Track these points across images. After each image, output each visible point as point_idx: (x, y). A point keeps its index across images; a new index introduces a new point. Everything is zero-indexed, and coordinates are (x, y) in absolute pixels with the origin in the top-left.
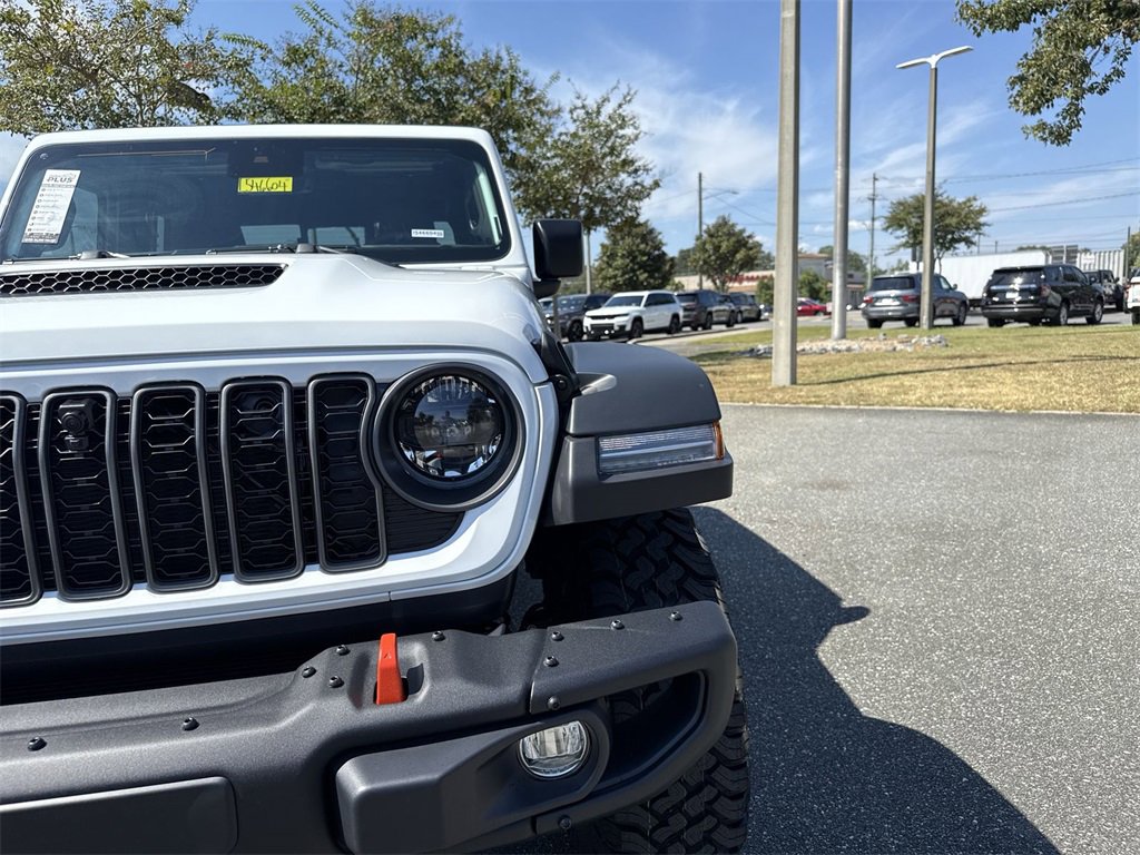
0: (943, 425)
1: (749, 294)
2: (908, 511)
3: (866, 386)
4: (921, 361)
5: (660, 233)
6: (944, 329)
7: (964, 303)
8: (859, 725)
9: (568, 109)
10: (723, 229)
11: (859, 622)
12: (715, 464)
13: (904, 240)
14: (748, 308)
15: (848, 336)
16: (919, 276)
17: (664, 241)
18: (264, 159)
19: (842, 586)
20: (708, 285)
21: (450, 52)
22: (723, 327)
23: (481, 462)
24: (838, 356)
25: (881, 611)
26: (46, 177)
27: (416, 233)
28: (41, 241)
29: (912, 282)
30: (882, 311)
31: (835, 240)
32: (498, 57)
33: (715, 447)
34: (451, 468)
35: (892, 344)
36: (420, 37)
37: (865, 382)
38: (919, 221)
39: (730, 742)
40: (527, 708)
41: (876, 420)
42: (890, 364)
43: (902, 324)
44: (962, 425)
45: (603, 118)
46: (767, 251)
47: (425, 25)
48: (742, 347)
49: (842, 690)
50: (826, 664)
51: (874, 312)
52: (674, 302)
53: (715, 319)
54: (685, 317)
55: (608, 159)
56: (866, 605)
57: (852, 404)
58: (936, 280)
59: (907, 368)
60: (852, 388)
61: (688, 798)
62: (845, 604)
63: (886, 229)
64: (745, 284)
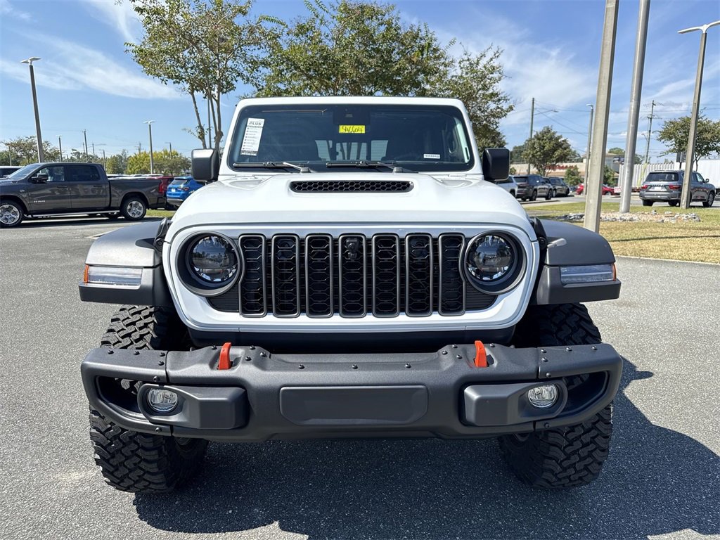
0: (696, 272)
1: (560, 177)
2: (675, 322)
3: (644, 244)
4: (681, 230)
5: (504, 136)
6: (697, 209)
7: (713, 191)
8: (651, 429)
9: (458, 61)
10: (547, 135)
11: (647, 379)
12: (612, 283)
13: (672, 148)
14: (560, 187)
15: (630, 211)
16: (683, 173)
17: (506, 142)
18: (350, 116)
19: (636, 360)
20: (534, 170)
21: (392, 27)
22: (544, 199)
23: (500, 274)
24: (624, 223)
25: (660, 375)
26: (249, 122)
27: (426, 156)
28: (249, 154)
29: (678, 176)
30: (654, 195)
31: (627, 145)
32: (419, 30)
33: (613, 274)
34: (486, 276)
35: (661, 218)
36: (374, 18)
37: (644, 241)
38: (684, 135)
39: (605, 411)
40: (538, 375)
41: (651, 267)
42: (659, 231)
43: (667, 204)
44: (710, 273)
45: (480, 66)
46: (573, 150)
47: (378, 11)
48: (558, 214)
49: (639, 412)
50: (629, 398)
51: (648, 195)
52: (512, 182)
53: (538, 194)
54: (518, 192)
55: (480, 92)
56: (651, 371)
57: (635, 256)
58: (694, 175)
59: (672, 235)
60: (636, 245)
61: (583, 434)
62: (638, 370)
63: (660, 140)
64: (558, 171)
